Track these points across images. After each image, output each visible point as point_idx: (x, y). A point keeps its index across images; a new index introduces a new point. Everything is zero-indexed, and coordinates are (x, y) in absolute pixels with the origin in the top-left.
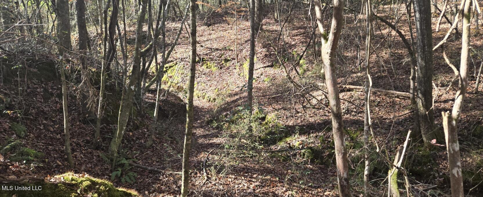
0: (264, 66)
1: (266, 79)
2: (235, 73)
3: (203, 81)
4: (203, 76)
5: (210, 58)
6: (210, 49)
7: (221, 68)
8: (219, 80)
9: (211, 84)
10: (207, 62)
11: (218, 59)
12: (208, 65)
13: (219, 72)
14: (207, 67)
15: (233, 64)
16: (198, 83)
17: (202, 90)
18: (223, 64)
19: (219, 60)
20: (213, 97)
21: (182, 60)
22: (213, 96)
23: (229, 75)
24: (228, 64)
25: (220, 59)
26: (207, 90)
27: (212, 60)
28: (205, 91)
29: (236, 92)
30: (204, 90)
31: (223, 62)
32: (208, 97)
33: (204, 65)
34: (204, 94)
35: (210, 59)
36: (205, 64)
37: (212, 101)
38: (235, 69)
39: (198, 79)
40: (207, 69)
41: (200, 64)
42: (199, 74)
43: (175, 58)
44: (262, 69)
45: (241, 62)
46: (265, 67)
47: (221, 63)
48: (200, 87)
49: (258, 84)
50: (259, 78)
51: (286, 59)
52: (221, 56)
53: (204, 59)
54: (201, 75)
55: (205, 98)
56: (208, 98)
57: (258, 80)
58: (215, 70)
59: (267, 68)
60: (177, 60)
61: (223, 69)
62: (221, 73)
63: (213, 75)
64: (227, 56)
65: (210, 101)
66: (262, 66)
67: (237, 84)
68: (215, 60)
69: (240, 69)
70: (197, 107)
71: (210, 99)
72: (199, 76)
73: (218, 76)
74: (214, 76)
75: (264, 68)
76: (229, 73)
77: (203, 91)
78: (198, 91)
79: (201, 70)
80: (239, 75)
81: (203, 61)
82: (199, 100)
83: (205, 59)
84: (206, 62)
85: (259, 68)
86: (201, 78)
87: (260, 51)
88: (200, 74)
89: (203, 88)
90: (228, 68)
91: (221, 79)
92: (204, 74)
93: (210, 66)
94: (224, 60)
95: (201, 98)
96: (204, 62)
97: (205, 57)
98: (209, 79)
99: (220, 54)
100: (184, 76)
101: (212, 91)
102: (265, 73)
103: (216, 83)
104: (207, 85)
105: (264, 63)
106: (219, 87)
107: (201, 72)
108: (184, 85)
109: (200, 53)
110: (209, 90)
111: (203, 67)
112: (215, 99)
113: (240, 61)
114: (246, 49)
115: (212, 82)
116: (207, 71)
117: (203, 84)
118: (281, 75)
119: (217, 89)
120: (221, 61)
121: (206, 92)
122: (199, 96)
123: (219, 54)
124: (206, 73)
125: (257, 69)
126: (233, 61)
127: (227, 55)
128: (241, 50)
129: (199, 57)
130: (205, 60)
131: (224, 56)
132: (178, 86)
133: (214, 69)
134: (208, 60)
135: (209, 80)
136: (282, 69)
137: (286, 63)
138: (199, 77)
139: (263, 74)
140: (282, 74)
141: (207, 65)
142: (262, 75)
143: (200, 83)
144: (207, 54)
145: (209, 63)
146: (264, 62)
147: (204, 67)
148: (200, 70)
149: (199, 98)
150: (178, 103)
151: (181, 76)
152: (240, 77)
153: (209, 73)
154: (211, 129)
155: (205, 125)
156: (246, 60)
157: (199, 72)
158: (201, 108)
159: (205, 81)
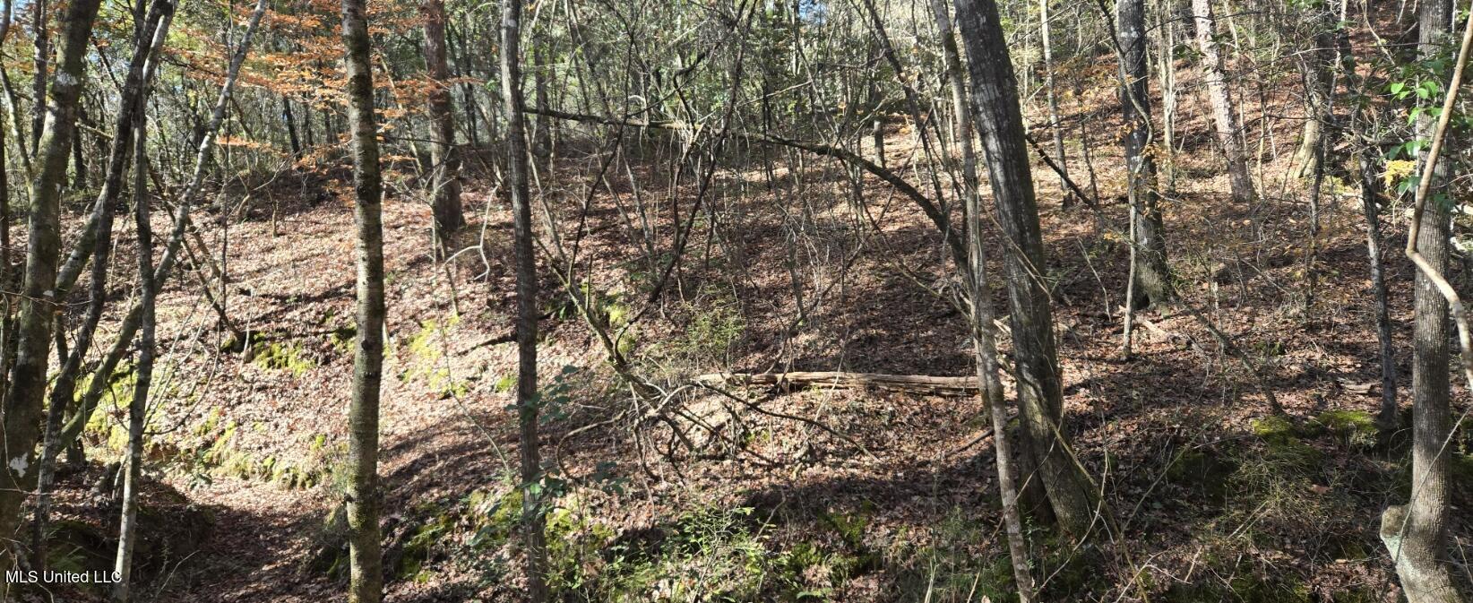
0: (490, 339)
1: (499, 380)
3: (258, 413)
4: (260, 396)
5: (278, 330)
6: (277, 297)
7: (327, 361)
8: (324, 404)
9: (291, 422)
10: (267, 344)
11: (313, 330)
12: (276, 355)
13: (320, 375)
14: (271, 364)
16: (240, 424)
17: (260, 448)
18: (332, 346)
19: (316, 334)
20: (308, 469)
22: (304, 465)
25: (321, 330)
26: (278, 446)
27: (289, 337)
28: (272, 449)
29: (400, 438)
30: (267, 445)
31: (333, 338)
32: (288, 471)
33: (258, 357)
34: (268, 462)
35: (278, 334)
36: (263, 353)
37: (303, 485)
39: (237, 408)
40: (270, 370)
41: (243, 355)
42: (240, 390)
44: (484, 349)
45: (401, 334)
46: (493, 342)
47: (325, 345)
48: (247, 437)
49: (476, 401)
50: (478, 382)
51: (562, 312)
52: (324, 320)
53: (256, 337)
54: (249, 394)
55: (275, 477)
56: (285, 475)
57: (473, 389)
58: (305, 370)
59: (499, 345)
61: (333, 364)
62: (328, 379)
63: (297, 388)
64: (344, 319)
65: (294, 483)
66: (482, 339)
67: (395, 409)
68: (301, 335)
69: (400, 357)
70: (244, 513)
71: (295, 476)
72: (240, 397)
73: (316, 389)
74: (301, 392)
75: (490, 346)
77: (264, 451)
78: (241, 454)
79: (248, 376)
80: (400, 378)
81: (252, 341)
82: (250, 486)
83: (262, 334)
84: (264, 345)
85: (473, 349)
86: (249, 406)
87: (467, 292)
88: (246, 392)
89: (262, 441)
91: (331, 401)
92: (259, 390)
93: (281, 358)
94: (337, 331)
95: (256, 480)
96: (256, 345)
97: (259, 328)
98: (281, 403)
99: (319, 313)
100: (180, 405)
101: (298, 445)
102: (496, 362)
103: (311, 416)
104: (276, 426)
105: (489, 328)
106: (327, 429)
107: (246, 382)
108: (178, 437)
109: (238, 316)
110: (286, 445)
111: (253, 365)
112: (314, 476)
113: (397, 331)
114: (414, 290)
115: (296, 415)
116: (272, 377)
117: (261, 427)
118: (553, 363)
119: (319, 439)
120: (325, 338)
121: (277, 451)
122: (250, 470)
123: (313, 313)
124: (271, 384)
125: (465, 353)
127: (346, 313)
128: (397, 293)
129: (235, 331)
130: (260, 339)
131: (336, 318)
132: (157, 445)
133: (299, 367)
134: (273, 339)
135: (283, 410)
136: (551, 345)
137: (561, 322)
138: (239, 403)
139: (490, 368)
140: (556, 361)
141: (271, 354)
142: (485, 368)
143: (246, 425)
144: (266, 319)
145: (276, 347)
146: (488, 325)
147: (259, 363)
148: (241, 377)
149: (246, 478)
150: (174, 509)
151: (167, 405)
152: (406, 386)
153: (280, 381)
154: (329, 591)
155: (302, 581)
156: (421, 325)
157: (241, 384)
158: (264, 514)
159: (267, 414)
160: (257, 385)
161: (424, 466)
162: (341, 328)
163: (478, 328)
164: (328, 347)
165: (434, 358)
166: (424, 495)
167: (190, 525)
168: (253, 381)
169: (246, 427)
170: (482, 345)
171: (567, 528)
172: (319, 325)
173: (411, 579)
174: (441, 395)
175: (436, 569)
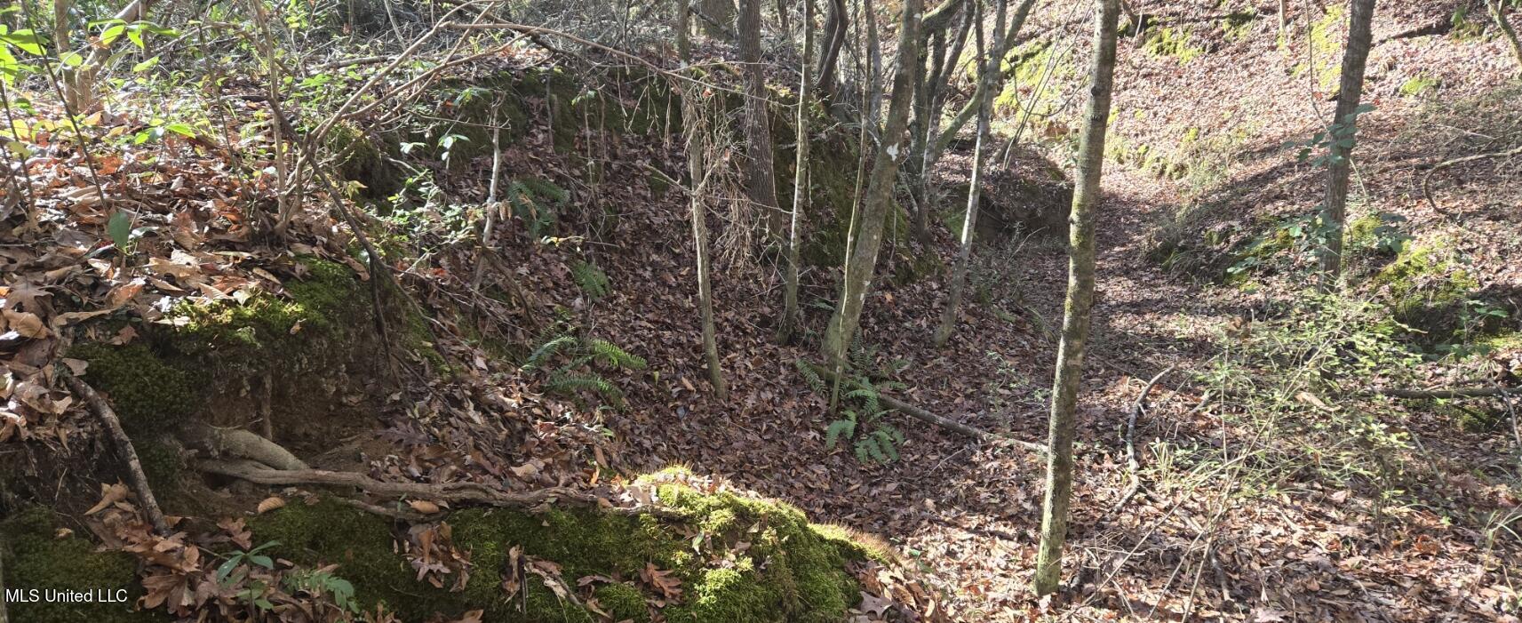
0: (1407, 30)
1: (1407, 82)
2: (1273, 66)
3: (1140, 100)
4: (1142, 82)
5: (1172, 14)
7: (1214, 50)
8: (1205, 95)
9: (1170, 111)
10: (1159, 29)
11: (1206, 14)
12: (1165, 41)
13: (1206, 64)
14: (1160, 50)
15: (1266, 30)
16: (1123, 110)
17: (1137, 135)
18: (1223, 32)
19: (1208, 19)
20: (1177, 161)
21: (1068, 28)
22: (1174, 157)
23: (1245, 73)
24: (1245, 32)
25: (1214, 15)
26: (1153, 135)
27: (1181, 21)
28: (1148, 137)
29: (1270, 140)
30: (1143, 133)
31: (1225, 25)
32: (1158, 160)
33: (1149, 42)
34: (1142, 149)
35: (1171, 18)
36: (1154, 39)
37: (1171, 176)
38: (1274, 49)
39: (1123, 93)
40: (1158, 56)
41: (1135, 39)
42: (1127, 75)
43: (1046, 23)
44: (1397, 43)
45: (1299, 21)
46: (1410, 35)
47: (1216, 31)
48: (1127, 124)
50: (1379, 83)
52: (1218, 4)
53: (1149, 21)
54: (1135, 79)
55: (1146, 164)
56: (1155, 164)
57: (1371, 91)
58: (1191, 58)
59: (1417, 39)
60: (1050, 29)
61: (1221, 53)
62: (1212, 69)
63: (1180, 77)
65: (1162, 173)
66: (1398, 30)
67: (1275, 108)
68: (1194, 21)
69: (1292, 49)
71: (1164, 167)
72: (1126, 83)
73: (1200, 78)
74: (1183, 81)
75: (1405, 39)
76: (1247, 66)
77: (1140, 138)
78: (1120, 139)
79: (1136, 62)
80: (1288, 72)
81: (1145, 26)
82: (1123, 171)
83: (1156, 19)
84: (1155, 30)
85: (1383, 41)
86: (1134, 92)
88: (1132, 78)
89: (1140, 127)
90: (1244, 49)
91: (1212, 93)
92: (1145, 76)
93: (1169, 44)
94: (1229, 16)
95: (1129, 165)
96: (1148, 30)
97: (1154, 12)
98: (1162, 92)
100: (1074, 87)
101: (1172, 136)
102: (1408, 59)
103: (1189, 107)
104: (1155, 114)
105: (1409, 17)
106: (1202, 123)
107: (1134, 68)
108: (1069, 118)
110: (1161, 134)
111: (1143, 50)
112: (1181, 168)
113: (1296, 18)
115: (1175, 105)
116: (1159, 63)
117: (1142, 115)
118: (1486, 65)
119: (1192, 131)
120: (1216, 23)
121: (1152, 140)
122: (1125, 154)
124: (1156, 71)
126: (1268, 17)
129: (1131, 15)
130: (1153, 23)
131: (1231, 2)
132: (1051, 124)
133: (1187, 55)
134: (1165, 24)
135: (1165, 98)
136: (1489, 40)
137: (1512, 11)
138: (1125, 89)
139: (1398, 66)
140: (1490, 63)
141: (1160, 40)
142: (1391, 67)
143: (1128, 110)
144: (1161, 2)
145: (1166, 32)
146: (1407, 12)
147: (1150, 47)
148: (1131, 62)
149: (1121, 162)
150: (1049, 185)
151: (1063, 87)
152: (1293, 83)
153: (1166, 69)
154: (1161, 281)
155: (1140, 268)
156: (1325, 11)
157: (1129, 69)
158: (1129, 199)
159: (1148, 102)
160: (1144, 71)
161: (1282, 174)
162: (1235, 13)
163: (1395, 16)
164: (1218, 34)
165: (1332, 51)
166: (1269, 207)
167: (1060, 201)
168: (1140, 68)
169: (1128, 113)
170: (1394, 38)
171: (1420, 269)
172: (1213, 10)
173: (1238, 287)
174: (1330, 96)
175: (1264, 283)
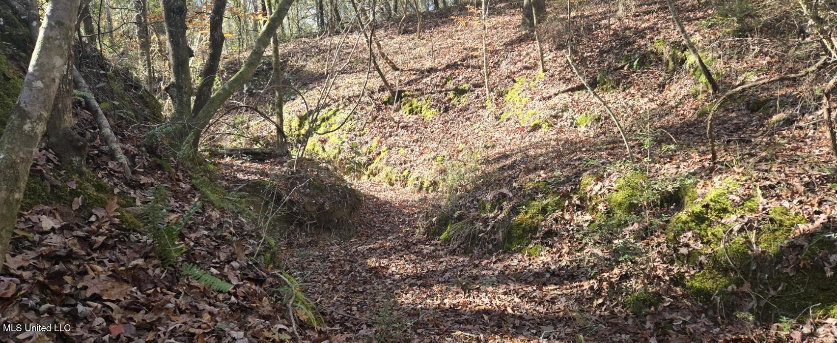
0: (570, 87)
2: (485, 117)
3: (401, 142)
4: (403, 131)
5: (417, 90)
6: (417, 70)
7: (446, 110)
8: (443, 137)
9: (422, 148)
10: (410, 99)
11: (438, 89)
12: (414, 106)
13: (442, 119)
14: (411, 112)
15: (477, 97)
16: (390, 149)
17: (401, 164)
18: (450, 100)
19: (440, 92)
20: (431, 178)
21: (350, 100)
22: (428, 175)
23: (468, 123)
24: (464, 100)
25: (444, 89)
26: (412, 163)
27: (423, 94)
28: (409, 164)
30: (405, 163)
31: (451, 95)
32: (418, 179)
33: (403, 107)
34: (405, 173)
35: (416, 93)
36: (407, 105)
37: (427, 189)
38: (484, 107)
39: (389, 139)
40: (410, 116)
41: (394, 106)
42: (392, 127)
43: (336, 98)
44: (565, 95)
45: (499, 88)
46: (572, 90)
47: (446, 99)
48: (394, 157)
49: (558, 133)
50: (560, 119)
51: (636, 63)
52: (446, 83)
53: (403, 94)
54: (397, 130)
55: (409, 183)
56: (416, 182)
57: (556, 124)
58: (432, 116)
59: (577, 92)
60: (338, 101)
61: (451, 112)
62: (446, 122)
63: (426, 128)
64: (459, 81)
65: (421, 188)
66: (564, 87)
67: (494, 139)
68: (431, 93)
71: (422, 183)
72: (391, 132)
73: (439, 128)
74: (429, 129)
75: (570, 93)
76: (468, 119)
77: (404, 166)
78: (389, 168)
79: (396, 119)
80: (497, 118)
81: (400, 97)
82: (394, 189)
83: (407, 93)
84: (407, 99)
85: (556, 95)
86: (396, 138)
87: (550, 57)
88: (395, 129)
89: (403, 159)
90: (465, 109)
91: (448, 136)
92: (403, 128)
93: (417, 108)
94: (454, 90)
95: (398, 185)
96: (403, 100)
97: (405, 89)
98: (415, 137)
99: (443, 78)
100: (356, 135)
101: (425, 162)
102: (575, 104)
103: (435, 145)
104: (412, 151)
105: (569, 79)
106: (445, 153)
107: (396, 123)
109: (393, 83)
110: (418, 162)
111: (400, 112)
112: (434, 184)
113: (495, 87)
114: (509, 60)
115: (425, 144)
116: (412, 120)
117: (403, 151)
119: (439, 159)
120: (446, 94)
121: (411, 166)
122: (394, 178)
123: (439, 78)
124: (411, 124)
125: (550, 98)
126: (477, 90)
127: (461, 77)
128: (496, 63)
129: (391, 91)
130: (405, 96)
131: (454, 81)
133: (429, 114)
134: (413, 96)
135: (417, 141)
136: (624, 90)
137: (634, 72)
138: (391, 136)
139: (570, 108)
140: (630, 103)
141: (411, 105)
142: (565, 109)
144: (409, 83)
145: (415, 101)
146: (567, 77)
147: (404, 111)
148: (393, 119)
149: (392, 185)
151: (349, 135)
152: (502, 124)
153: (415, 123)
156: (514, 81)
157: (392, 123)
158: (400, 204)
159: (407, 143)
160: (402, 124)
162: (457, 88)
163: (560, 79)
164: (447, 101)
165: (524, 103)
168: (399, 122)
169: (393, 150)
170: (563, 92)
172: (442, 87)
174: (529, 129)
